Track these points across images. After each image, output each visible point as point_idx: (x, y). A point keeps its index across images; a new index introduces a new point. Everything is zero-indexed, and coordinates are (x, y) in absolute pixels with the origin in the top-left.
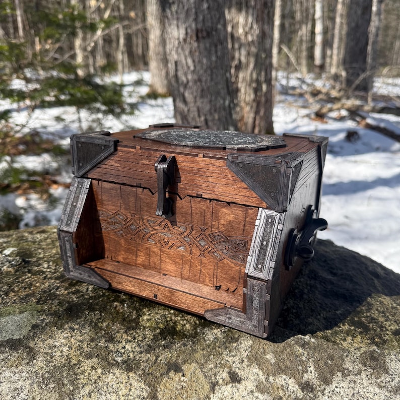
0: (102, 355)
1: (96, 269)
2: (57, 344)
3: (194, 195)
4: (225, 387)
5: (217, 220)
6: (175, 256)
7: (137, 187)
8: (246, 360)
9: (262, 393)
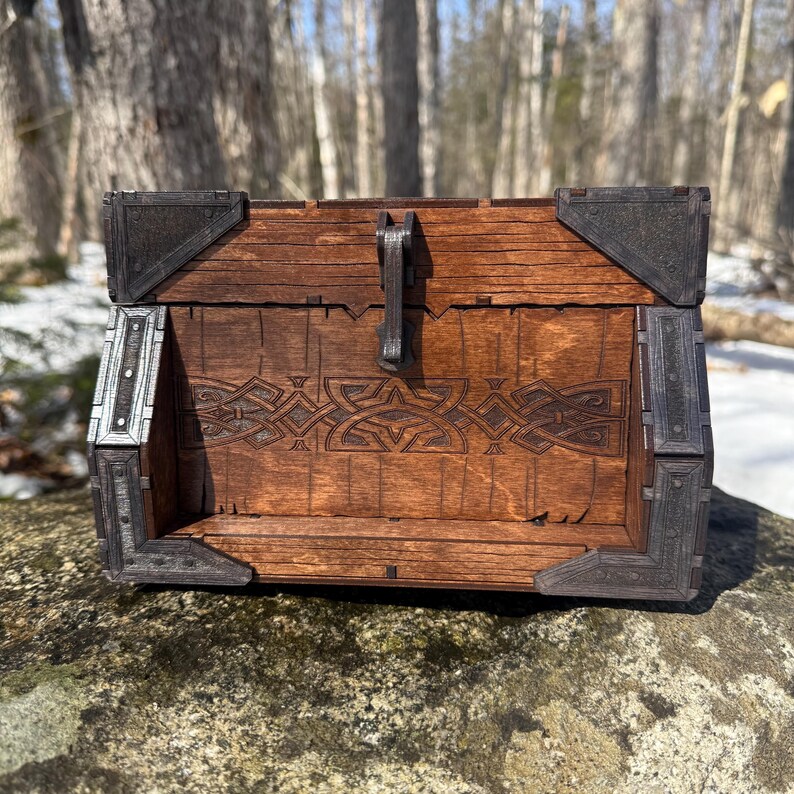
0: (322, 740)
1: (208, 540)
2: (183, 744)
3: (468, 303)
4: (649, 733)
5: (532, 354)
6: (421, 465)
7: (308, 306)
8: (663, 663)
9: (729, 724)
